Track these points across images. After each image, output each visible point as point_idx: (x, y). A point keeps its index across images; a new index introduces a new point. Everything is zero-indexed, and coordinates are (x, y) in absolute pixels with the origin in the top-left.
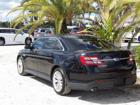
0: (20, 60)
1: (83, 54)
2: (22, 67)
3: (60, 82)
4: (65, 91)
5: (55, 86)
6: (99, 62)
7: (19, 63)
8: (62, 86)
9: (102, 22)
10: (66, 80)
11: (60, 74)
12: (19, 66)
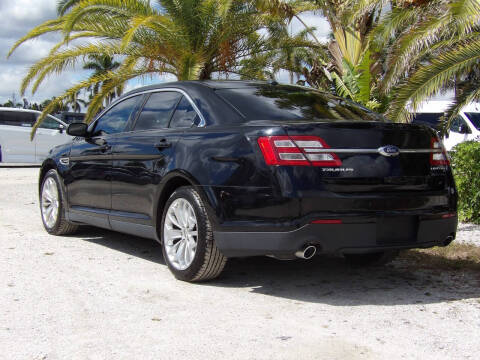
0: (50, 181)
1: (269, 132)
2: (57, 203)
3: (190, 236)
4: (204, 266)
5: (171, 253)
6: (327, 158)
7: (46, 192)
8: (194, 249)
9: (335, 70)
10: (208, 225)
11: (191, 206)
12: (48, 201)
